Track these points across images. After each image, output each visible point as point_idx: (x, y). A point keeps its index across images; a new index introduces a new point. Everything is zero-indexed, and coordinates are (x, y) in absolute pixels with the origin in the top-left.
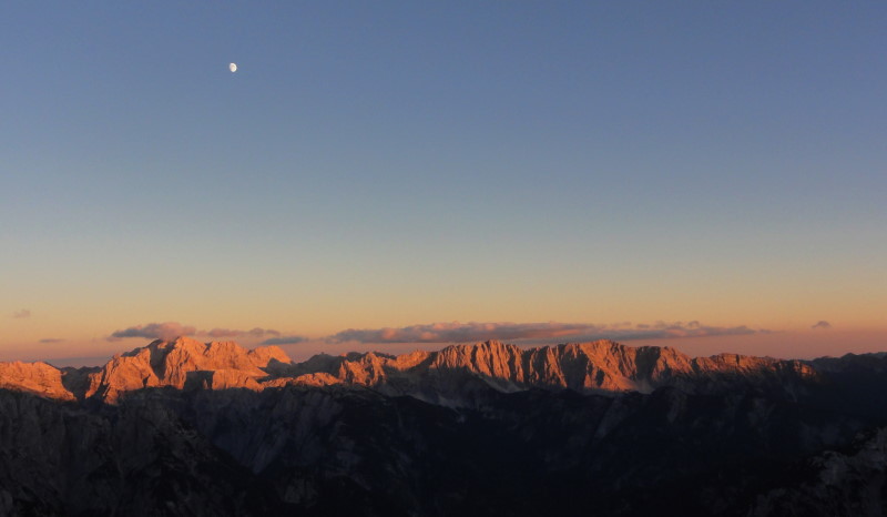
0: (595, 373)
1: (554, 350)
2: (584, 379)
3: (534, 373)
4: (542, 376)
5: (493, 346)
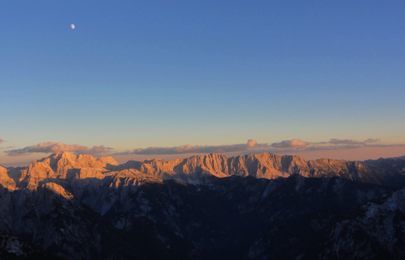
0: (262, 168)
1: (243, 157)
2: (257, 171)
3: (233, 168)
4: (237, 170)
5: (214, 156)
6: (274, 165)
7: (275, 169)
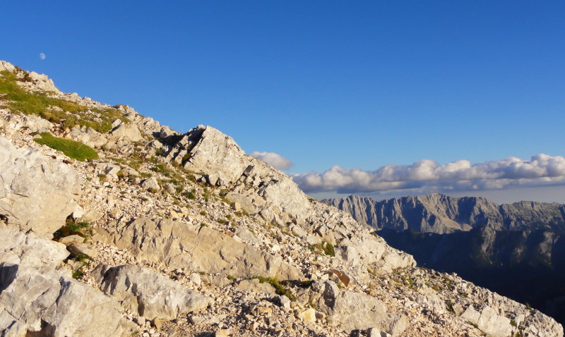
0: (429, 216)
1: (399, 201)
2: (421, 221)
3: (385, 218)
4: (390, 220)
5: (354, 199)
6: (447, 212)
7: (450, 218)
